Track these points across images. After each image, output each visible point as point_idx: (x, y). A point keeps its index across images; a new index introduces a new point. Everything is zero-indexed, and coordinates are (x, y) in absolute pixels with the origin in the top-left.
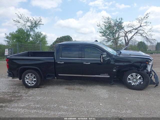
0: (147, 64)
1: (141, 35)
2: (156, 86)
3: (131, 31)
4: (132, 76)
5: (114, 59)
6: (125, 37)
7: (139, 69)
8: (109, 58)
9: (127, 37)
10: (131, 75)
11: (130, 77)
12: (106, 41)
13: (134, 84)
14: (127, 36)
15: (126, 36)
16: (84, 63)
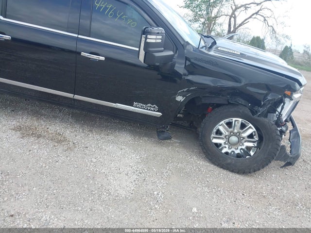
0: (286, 96)
1: (265, 20)
2: (289, 164)
3: (247, 6)
4: (229, 124)
5: (187, 59)
6: (231, 17)
7: (256, 108)
8: (171, 53)
9: (235, 18)
10: (227, 120)
11: (221, 129)
12: (190, 18)
13: (230, 151)
14: (235, 15)
15: (233, 16)
16: (83, 54)
